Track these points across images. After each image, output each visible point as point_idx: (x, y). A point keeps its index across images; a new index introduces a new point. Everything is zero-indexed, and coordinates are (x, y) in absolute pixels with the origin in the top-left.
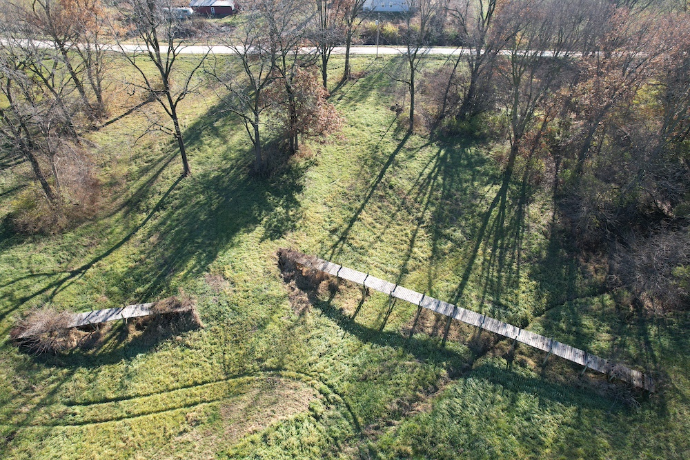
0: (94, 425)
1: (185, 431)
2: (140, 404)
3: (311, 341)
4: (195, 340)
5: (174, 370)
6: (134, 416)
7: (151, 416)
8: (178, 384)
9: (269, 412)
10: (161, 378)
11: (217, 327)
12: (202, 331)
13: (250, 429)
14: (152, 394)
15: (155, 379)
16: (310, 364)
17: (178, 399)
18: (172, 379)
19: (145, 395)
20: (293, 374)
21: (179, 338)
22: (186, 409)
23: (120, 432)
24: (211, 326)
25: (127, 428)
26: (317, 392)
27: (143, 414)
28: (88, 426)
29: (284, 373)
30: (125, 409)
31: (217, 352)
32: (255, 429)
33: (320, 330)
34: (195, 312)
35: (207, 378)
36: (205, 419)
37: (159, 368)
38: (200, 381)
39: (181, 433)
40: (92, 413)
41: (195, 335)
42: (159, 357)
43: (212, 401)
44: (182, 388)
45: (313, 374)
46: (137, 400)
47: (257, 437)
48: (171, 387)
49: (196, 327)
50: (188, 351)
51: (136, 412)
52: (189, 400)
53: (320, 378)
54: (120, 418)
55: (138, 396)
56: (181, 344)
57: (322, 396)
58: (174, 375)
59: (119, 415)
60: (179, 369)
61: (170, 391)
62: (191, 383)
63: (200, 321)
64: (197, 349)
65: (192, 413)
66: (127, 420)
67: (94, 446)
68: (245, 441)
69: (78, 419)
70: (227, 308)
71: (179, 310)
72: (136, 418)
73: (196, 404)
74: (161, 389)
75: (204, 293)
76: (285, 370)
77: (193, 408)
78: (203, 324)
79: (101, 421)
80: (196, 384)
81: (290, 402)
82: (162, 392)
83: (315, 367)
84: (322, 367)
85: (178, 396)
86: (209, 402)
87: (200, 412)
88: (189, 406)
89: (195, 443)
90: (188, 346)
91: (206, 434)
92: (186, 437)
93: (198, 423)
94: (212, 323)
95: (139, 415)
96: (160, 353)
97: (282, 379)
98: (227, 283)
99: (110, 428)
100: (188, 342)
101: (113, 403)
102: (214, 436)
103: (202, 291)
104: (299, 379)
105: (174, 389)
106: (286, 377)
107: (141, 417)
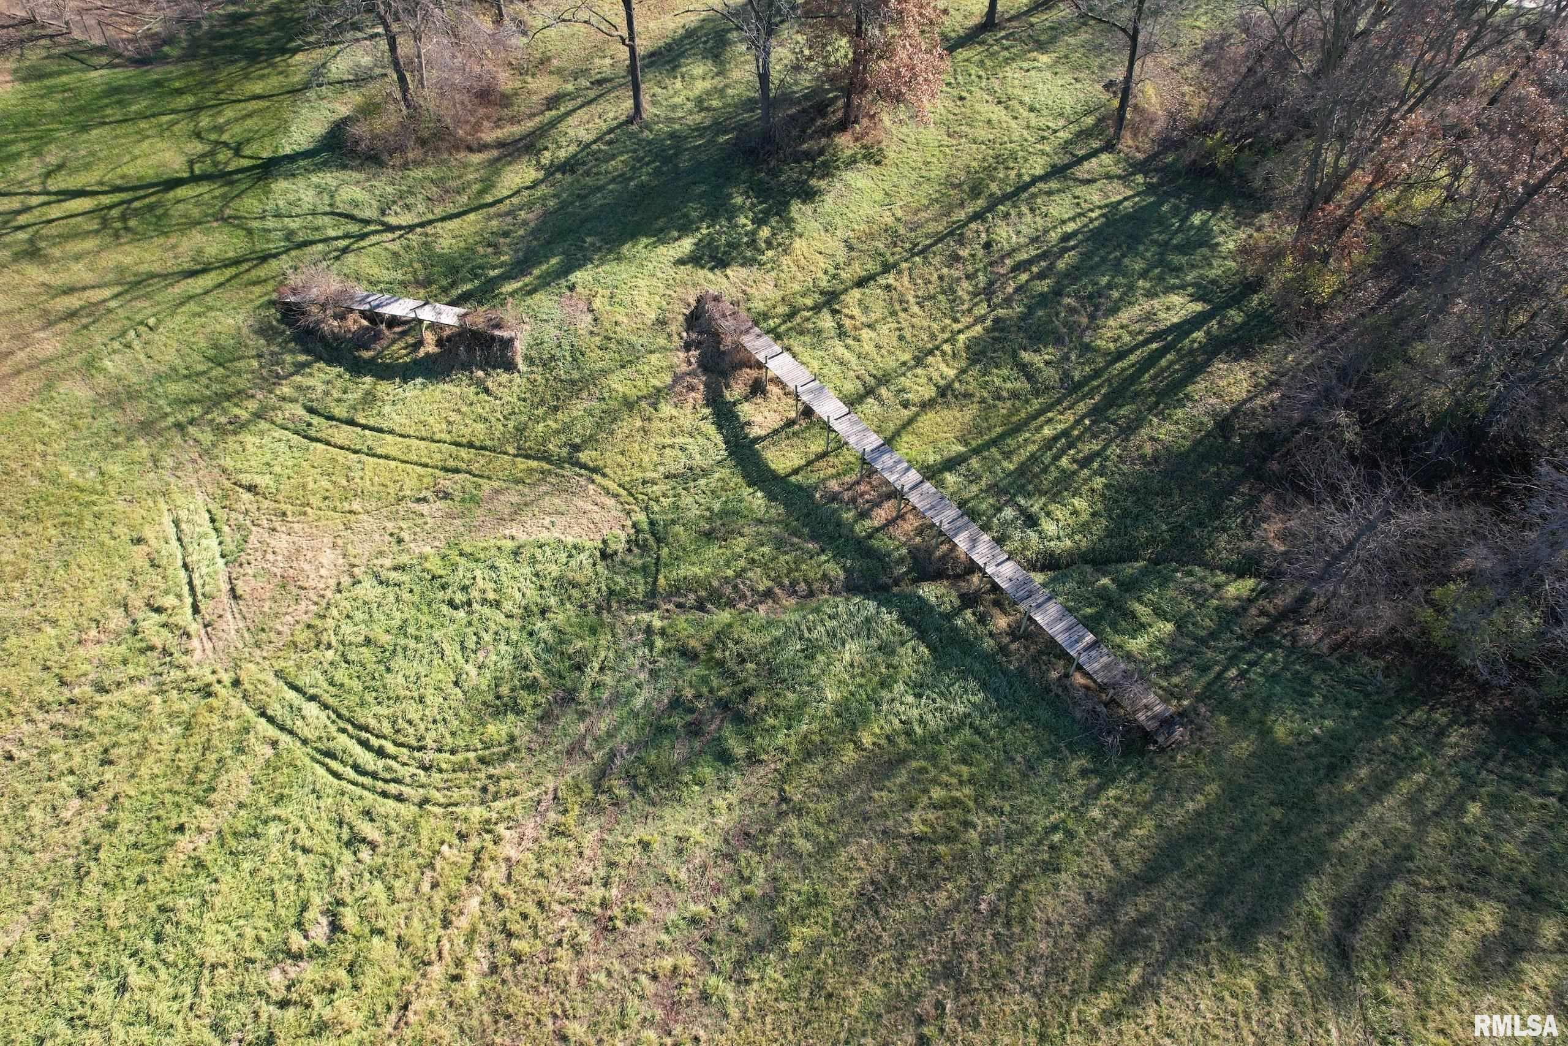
0: (324, 447)
1: (425, 500)
2: (389, 444)
3: (668, 451)
4: (500, 384)
5: (454, 417)
6: (374, 455)
7: (393, 464)
8: (448, 437)
9: (546, 522)
10: (431, 420)
11: (539, 378)
12: (516, 375)
13: (507, 532)
14: (409, 436)
15: (422, 418)
16: (644, 482)
17: (438, 456)
18: (444, 426)
19: (401, 436)
20: (613, 486)
21: (480, 374)
22: (442, 474)
23: (349, 468)
24: (533, 372)
25: (360, 466)
26: (629, 523)
27: (387, 457)
28: (319, 445)
29: (598, 478)
30: (369, 443)
31: (521, 412)
32: (514, 533)
33: (691, 440)
34: (517, 344)
35: (488, 443)
36: (458, 496)
37: (435, 406)
38: (478, 444)
39: (418, 500)
40: (330, 431)
41: (504, 377)
42: (443, 391)
43: (481, 476)
44: (451, 444)
45: (640, 497)
46: (389, 437)
47: (509, 545)
48: (437, 437)
49: (510, 366)
50: (483, 396)
51: (379, 451)
52: (451, 463)
53: (646, 508)
54: (356, 452)
55: (391, 432)
56: (479, 383)
57: (632, 531)
58: (449, 423)
59: (358, 447)
60: (459, 417)
61: (433, 441)
62: (464, 441)
63: (519, 360)
64: (496, 398)
65: (446, 482)
66: (364, 457)
67: (313, 471)
68: (492, 542)
69: (312, 433)
70: (567, 354)
71: (497, 333)
72: (376, 460)
73: (456, 471)
74: (424, 434)
75: (546, 321)
76: (604, 475)
77: (450, 475)
78: (522, 367)
79: (335, 446)
80: (470, 445)
81: (584, 521)
82: (423, 439)
83: (649, 489)
84: (659, 493)
85: (440, 452)
86: (475, 476)
87: (455, 483)
88: (446, 470)
89: (429, 519)
90: (487, 391)
91: (450, 516)
92: (423, 508)
93: (446, 496)
94: (535, 369)
95: (380, 457)
96: (446, 387)
97: (591, 487)
98: (589, 318)
99: (340, 458)
100: (490, 384)
101: (359, 430)
102: (457, 522)
103: (545, 317)
104: (616, 496)
105: (439, 442)
106: (599, 485)
107: (381, 461)
